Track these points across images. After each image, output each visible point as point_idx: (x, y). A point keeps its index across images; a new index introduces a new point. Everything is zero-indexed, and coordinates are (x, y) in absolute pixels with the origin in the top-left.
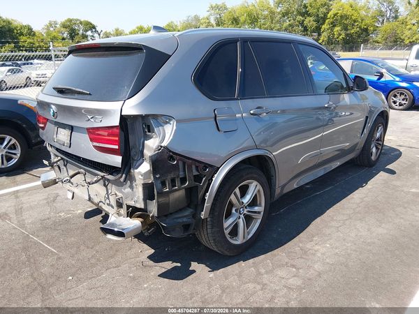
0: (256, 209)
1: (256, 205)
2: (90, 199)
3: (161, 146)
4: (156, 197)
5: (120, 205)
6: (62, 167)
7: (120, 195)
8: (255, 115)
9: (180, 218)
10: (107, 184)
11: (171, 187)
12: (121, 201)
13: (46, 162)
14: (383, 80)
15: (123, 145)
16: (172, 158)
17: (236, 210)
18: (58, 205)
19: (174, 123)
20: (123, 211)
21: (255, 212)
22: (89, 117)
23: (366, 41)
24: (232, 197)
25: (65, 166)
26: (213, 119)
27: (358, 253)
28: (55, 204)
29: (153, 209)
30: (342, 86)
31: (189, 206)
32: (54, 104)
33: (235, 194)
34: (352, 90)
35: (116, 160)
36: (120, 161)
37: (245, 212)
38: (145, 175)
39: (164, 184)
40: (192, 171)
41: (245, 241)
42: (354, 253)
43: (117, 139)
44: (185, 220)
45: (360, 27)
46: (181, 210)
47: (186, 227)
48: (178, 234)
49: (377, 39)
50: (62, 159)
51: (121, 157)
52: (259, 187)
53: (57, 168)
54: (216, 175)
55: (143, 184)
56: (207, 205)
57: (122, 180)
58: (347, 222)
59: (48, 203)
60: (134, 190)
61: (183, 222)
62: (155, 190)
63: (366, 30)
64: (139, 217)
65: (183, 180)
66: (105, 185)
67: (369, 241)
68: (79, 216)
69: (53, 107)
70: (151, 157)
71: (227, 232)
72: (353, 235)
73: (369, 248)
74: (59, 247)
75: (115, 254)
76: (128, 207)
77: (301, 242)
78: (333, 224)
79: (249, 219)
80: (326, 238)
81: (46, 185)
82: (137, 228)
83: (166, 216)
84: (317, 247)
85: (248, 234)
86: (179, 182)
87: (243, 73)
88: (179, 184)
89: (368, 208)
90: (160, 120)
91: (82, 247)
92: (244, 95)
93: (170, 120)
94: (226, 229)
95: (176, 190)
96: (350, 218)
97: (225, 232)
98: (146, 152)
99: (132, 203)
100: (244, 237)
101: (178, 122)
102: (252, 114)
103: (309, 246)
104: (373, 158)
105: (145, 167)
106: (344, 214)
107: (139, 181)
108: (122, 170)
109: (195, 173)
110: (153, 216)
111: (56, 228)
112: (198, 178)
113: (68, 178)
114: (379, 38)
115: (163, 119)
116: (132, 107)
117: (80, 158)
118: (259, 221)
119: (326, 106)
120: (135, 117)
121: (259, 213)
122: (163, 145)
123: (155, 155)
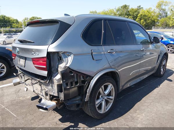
0: (111, 97)
1: (111, 96)
2: (34, 91)
3: (66, 67)
4: (63, 91)
5: (47, 94)
6: (22, 76)
7: (47, 90)
8: (110, 53)
9: (75, 101)
10: (41, 84)
11: (70, 86)
12: (47, 92)
13: (15, 74)
14: (163, 40)
15: (48, 66)
16: (71, 72)
17: (101, 97)
18: (20, 94)
19: (72, 56)
20: (48, 97)
21: (110, 99)
22: (33, 53)
23: (154, 26)
24: (101, 89)
25: (24, 76)
26: (91, 54)
27: (158, 119)
28: (18, 94)
29: (62, 96)
30: (148, 41)
31: (79, 95)
32: (18, 48)
33: (102, 88)
34: (153, 43)
35: (45, 73)
36: (47, 74)
37: (106, 98)
38: (58, 80)
39: (67, 85)
40: (81, 78)
41: (105, 112)
42: (156, 119)
43: (45, 63)
44: (77, 102)
45: (151, 20)
46: (75, 97)
47: (78, 105)
48: (74, 108)
49: (159, 25)
50: (22, 73)
51: (47, 72)
52: (113, 87)
53: (20, 77)
54: (92, 81)
55: (57, 85)
56: (88, 94)
57: (47, 82)
58: (152, 103)
59: (15, 93)
60: (53, 87)
61: (76, 103)
62: (63, 88)
63: (154, 21)
64: (55, 100)
65: (77, 83)
66: (40, 85)
67: (163, 113)
68: (28, 99)
69: (18, 49)
70: (61, 72)
71: (97, 106)
72: (155, 110)
73: (163, 116)
74: (17, 114)
75: (43, 118)
76: (50, 95)
77: (131, 113)
78: (145, 104)
79: (107, 102)
80: (143, 111)
81: (15, 84)
82: (54, 106)
83: (68, 100)
84: (138, 116)
85: (106, 109)
86: (75, 84)
87: (105, 33)
88: (75, 85)
89: (161, 96)
90: (66, 54)
91: (28, 114)
92: (105, 44)
93: (70, 54)
94: (97, 105)
95: (73, 88)
96: (153, 101)
97: (96, 106)
98: (59, 69)
99: (52, 94)
100: (104, 111)
101: (74, 55)
102: (109, 52)
103: (134, 115)
104: (162, 73)
105: (59, 76)
106: (150, 100)
107: (56, 83)
108: (48, 78)
109: (82, 79)
110: (62, 100)
111: (17, 104)
112: (83, 82)
113: (24, 82)
114: (159, 24)
115: (67, 54)
116: (52, 48)
117: (30, 72)
118: (112, 103)
119: (142, 49)
120: (54, 53)
121: (112, 99)
122: (67, 66)
123: (63, 70)
